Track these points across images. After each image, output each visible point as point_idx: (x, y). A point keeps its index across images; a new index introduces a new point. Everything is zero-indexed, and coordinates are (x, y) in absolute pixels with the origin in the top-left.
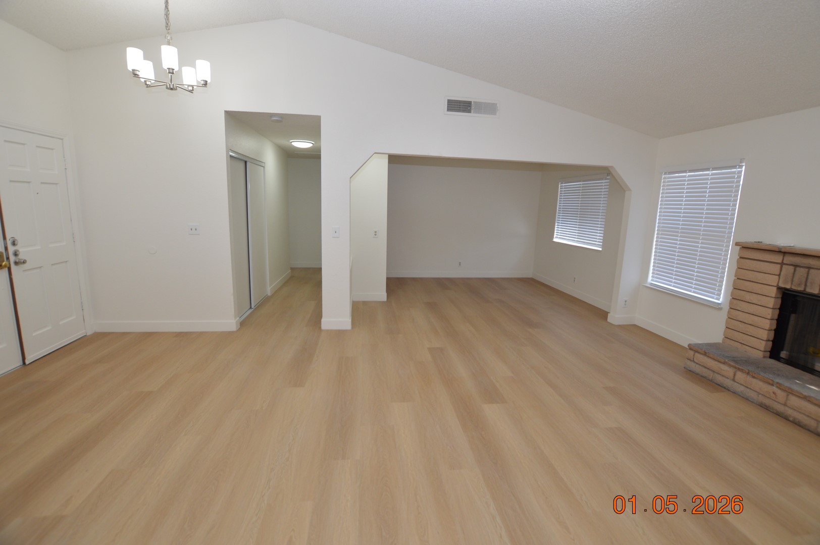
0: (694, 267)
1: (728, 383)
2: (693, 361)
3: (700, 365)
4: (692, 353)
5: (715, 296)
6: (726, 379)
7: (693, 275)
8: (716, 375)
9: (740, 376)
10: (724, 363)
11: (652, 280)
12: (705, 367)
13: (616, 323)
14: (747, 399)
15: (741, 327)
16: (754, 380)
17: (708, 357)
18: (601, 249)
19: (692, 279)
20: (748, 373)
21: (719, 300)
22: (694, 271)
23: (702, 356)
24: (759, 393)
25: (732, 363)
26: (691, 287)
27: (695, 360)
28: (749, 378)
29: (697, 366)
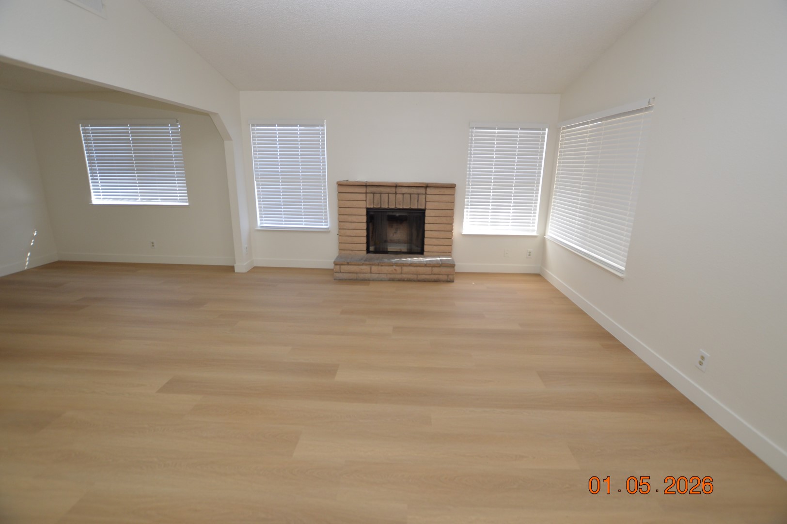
0: (301, 205)
1: (368, 276)
2: (341, 272)
3: (346, 273)
4: (338, 267)
5: (324, 224)
6: (366, 274)
7: (301, 212)
8: (359, 275)
9: (374, 268)
10: (362, 265)
11: (261, 224)
12: (350, 273)
13: (244, 270)
14: (382, 280)
15: (349, 239)
16: (383, 268)
17: (351, 265)
18: (187, 204)
19: (302, 215)
20: (378, 265)
21: (327, 225)
22: (301, 208)
23: (346, 266)
24: (387, 274)
25: (367, 263)
26: (302, 221)
27: (342, 271)
28: (380, 268)
29: (344, 274)
